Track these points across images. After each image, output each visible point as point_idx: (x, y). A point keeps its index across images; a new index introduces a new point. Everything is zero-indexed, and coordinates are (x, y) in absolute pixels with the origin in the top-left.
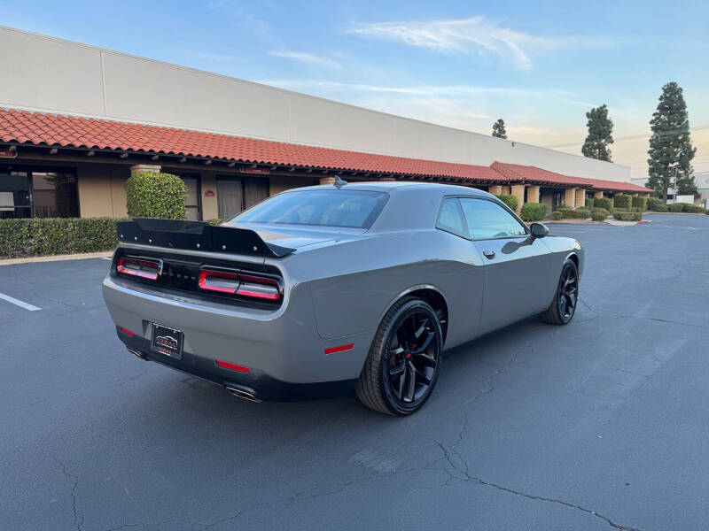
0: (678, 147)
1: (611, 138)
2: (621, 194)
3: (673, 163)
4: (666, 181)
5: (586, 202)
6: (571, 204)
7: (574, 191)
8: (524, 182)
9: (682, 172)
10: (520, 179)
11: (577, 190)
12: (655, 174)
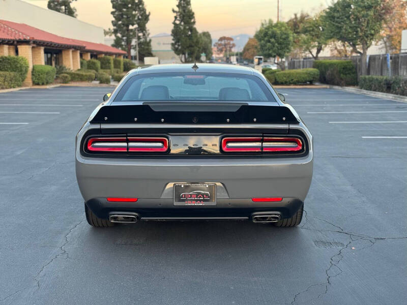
0: (135, 10)
2: (103, 55)
3: (133, 25)
4: (129, 42)
5: (82, 64)
6: (70, 66)
7: (71, 52)
8: (31, 42)
9: (141, 34)
10: (28, 38)
11: (73, 51)
12: (119, 35)
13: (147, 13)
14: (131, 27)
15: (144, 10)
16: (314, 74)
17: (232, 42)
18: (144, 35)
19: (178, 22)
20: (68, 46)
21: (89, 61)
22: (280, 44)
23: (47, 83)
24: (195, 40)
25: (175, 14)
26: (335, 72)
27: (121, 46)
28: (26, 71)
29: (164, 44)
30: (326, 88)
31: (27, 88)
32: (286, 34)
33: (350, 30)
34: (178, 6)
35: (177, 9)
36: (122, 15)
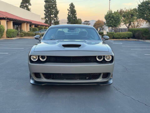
0: (53, 9)
1: (30, 3)
2: (40, 26)
3: (52, 15)
4: (51, 22)
5: (30, 29)
6: (25, 30)
7: (25, 24)
8: (6, 19)
9: (55, 19)
10: (5, 17)
11: (26, 24)
12: (47, 19)
13: (58, 11)
14: (52, 16)
15: (57, 9)
16: (131, 34)
17: (89, 23)
18: (57, 19)
19: (70, 14)
20: (24, 21)
21: (34, 28)
22: (115, 21)
23: (13, 37)
24: (76, 21)
25: (69, 11)
26: (140, 33)
27: (48, 23)
28: (3, 32)
29: (64, 23)
30: (136, 41)
31: (4, 39)
32: (118, 17)
33: (149, 15)
34: (70, 8)
35: (69, 9)
36: (48, 11)
